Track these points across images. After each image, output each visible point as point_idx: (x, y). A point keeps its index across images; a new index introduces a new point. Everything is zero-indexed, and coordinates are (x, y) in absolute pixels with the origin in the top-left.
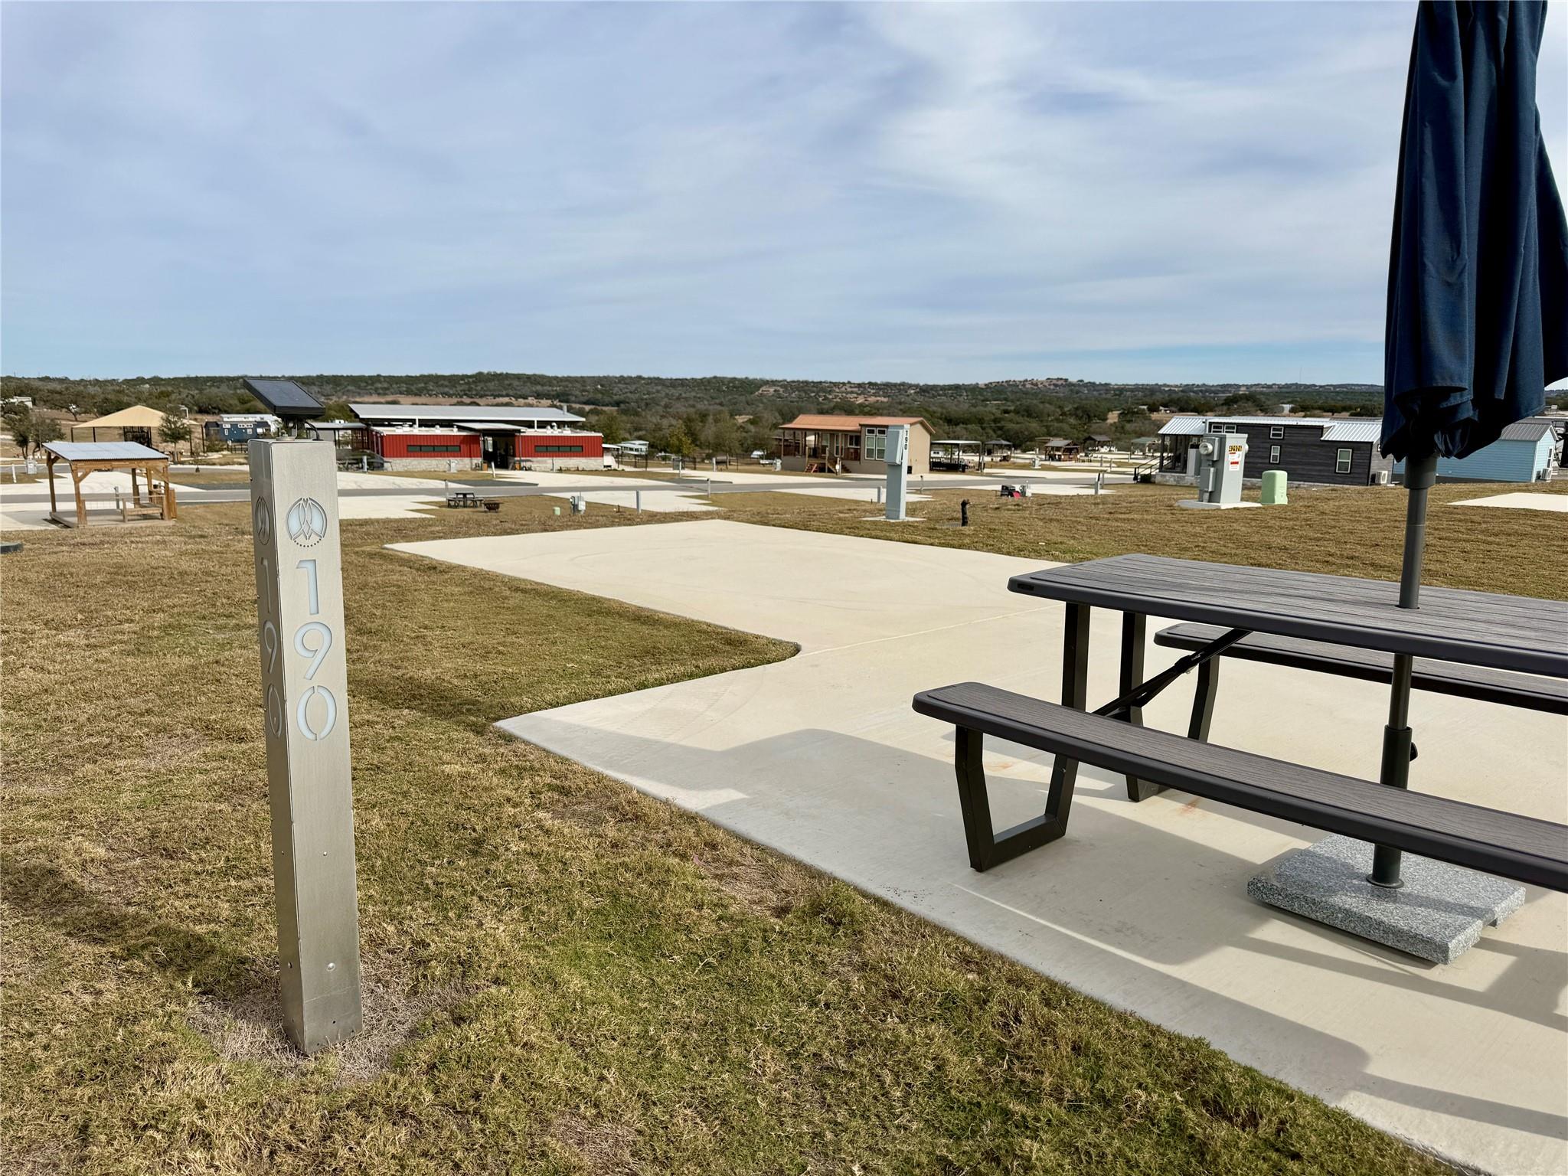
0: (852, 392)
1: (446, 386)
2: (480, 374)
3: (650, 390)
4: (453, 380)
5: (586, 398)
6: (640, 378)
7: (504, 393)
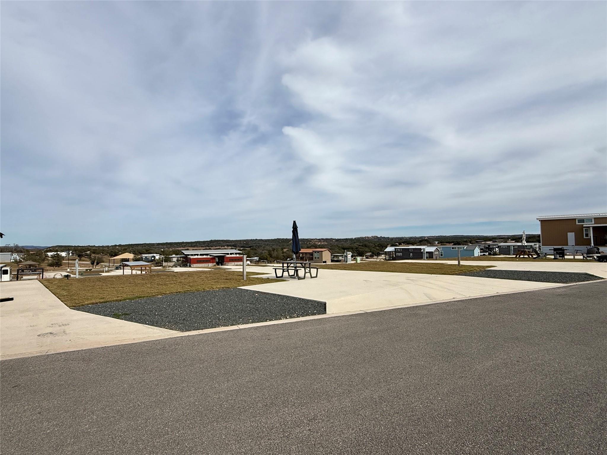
0: (317, 241)
1: (202, 244)
2: (212, 240)
3: (260, 243)
4: (204, 242)
5: (241, 246)
6: (256, 239)
7: (218, 245)
